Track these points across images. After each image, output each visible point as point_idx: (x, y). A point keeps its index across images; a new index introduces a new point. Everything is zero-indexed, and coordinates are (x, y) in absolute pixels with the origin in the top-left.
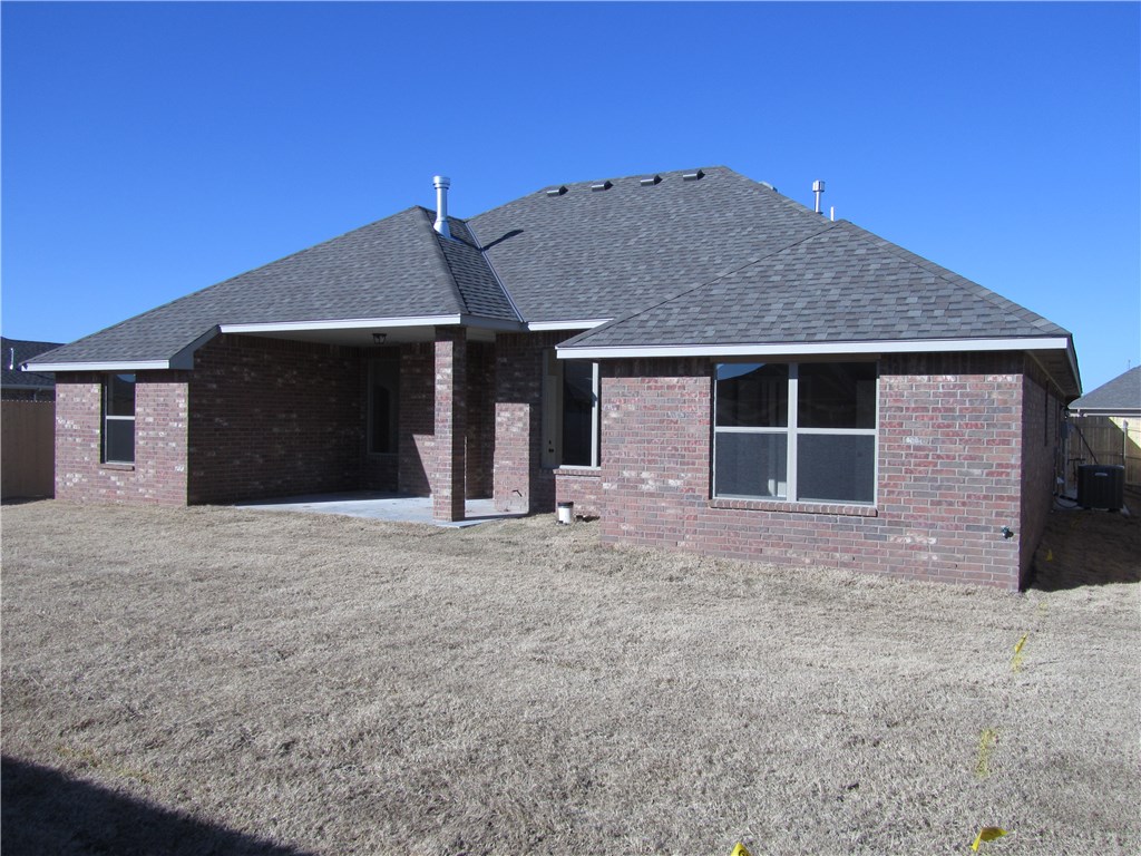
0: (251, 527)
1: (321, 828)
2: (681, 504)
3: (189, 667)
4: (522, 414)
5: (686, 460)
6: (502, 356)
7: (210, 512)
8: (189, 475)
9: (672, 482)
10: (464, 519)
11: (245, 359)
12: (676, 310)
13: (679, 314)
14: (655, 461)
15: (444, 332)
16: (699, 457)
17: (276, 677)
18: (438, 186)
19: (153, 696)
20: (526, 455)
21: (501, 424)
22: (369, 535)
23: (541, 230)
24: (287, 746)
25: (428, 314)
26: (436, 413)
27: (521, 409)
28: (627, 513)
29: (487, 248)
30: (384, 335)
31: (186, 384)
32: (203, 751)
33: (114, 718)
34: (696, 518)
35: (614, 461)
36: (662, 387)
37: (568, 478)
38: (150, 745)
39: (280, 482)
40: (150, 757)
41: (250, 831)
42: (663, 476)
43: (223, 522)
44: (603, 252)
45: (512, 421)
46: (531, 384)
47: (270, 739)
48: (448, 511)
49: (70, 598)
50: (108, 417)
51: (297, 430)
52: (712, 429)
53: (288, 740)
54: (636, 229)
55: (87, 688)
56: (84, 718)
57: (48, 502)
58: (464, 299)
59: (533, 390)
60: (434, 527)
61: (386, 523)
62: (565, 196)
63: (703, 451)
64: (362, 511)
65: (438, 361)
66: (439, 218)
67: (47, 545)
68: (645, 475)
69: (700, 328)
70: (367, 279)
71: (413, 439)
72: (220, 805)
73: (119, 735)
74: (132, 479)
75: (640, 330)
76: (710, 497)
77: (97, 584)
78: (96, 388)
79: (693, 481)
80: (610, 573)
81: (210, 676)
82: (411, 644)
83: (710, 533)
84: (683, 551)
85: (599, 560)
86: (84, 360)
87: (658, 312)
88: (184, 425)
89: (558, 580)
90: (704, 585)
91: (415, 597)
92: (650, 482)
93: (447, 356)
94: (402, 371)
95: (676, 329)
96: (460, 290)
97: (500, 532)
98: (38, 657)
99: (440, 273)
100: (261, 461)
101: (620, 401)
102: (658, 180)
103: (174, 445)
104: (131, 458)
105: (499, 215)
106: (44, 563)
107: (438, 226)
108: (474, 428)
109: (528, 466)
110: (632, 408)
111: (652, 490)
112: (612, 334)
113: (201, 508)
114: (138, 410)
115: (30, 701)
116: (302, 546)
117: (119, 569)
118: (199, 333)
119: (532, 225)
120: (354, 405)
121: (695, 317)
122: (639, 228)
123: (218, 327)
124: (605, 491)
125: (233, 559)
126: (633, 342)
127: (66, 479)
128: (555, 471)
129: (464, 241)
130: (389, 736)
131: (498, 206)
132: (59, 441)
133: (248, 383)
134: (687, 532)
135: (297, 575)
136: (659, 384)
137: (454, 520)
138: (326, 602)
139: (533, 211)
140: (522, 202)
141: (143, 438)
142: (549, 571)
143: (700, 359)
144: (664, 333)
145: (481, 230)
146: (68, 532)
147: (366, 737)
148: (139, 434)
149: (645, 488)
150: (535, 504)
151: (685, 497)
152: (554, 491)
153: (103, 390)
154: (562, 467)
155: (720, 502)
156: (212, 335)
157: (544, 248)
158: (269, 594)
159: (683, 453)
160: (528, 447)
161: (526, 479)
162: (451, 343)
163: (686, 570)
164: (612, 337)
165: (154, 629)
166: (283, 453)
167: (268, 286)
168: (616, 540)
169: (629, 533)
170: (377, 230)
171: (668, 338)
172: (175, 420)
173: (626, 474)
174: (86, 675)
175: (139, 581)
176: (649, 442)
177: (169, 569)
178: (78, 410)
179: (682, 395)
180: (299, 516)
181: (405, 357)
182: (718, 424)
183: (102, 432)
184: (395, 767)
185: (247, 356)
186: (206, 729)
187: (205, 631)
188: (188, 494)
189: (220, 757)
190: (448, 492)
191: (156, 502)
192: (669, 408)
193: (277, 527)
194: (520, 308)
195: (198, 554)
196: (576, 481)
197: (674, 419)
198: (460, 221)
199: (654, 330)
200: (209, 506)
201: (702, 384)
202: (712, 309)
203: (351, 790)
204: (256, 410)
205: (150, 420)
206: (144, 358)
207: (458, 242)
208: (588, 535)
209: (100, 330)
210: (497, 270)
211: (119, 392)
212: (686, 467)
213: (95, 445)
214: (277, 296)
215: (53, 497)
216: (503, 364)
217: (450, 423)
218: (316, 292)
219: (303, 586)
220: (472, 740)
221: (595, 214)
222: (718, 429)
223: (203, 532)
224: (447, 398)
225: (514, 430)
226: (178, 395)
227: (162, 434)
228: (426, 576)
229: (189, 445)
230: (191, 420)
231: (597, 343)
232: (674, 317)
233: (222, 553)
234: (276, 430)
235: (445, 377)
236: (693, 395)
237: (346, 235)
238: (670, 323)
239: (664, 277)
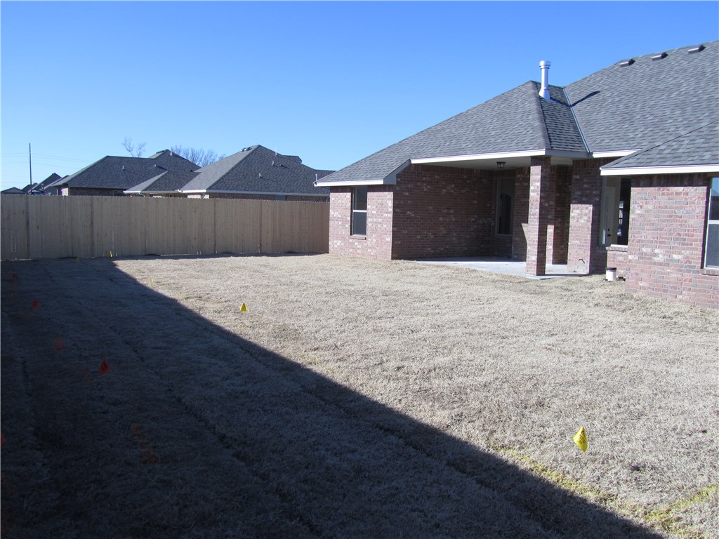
0: (421, 272)
1: (400, 400)
2: (681, 271)
3: (367, 332)
4: (587, 211)
5: (686, 242)
6: (576, 174)
7: (402, 263)
8: (393, 242)
9: (675, 256)
10: (545, 275)
11: (424, 179)
12: (686, 142)
13: (688, 144)
14: (665, 243)
15: (536, 160)
16: (696, 240)
17: (405, 340)
18: (542, 67)
19: (347, 342)
20: (589, 237)
21: (574, 217)
22: (483, 280)
23: (612, 90)
24: (399, 368)
25: (526, 149)
26: (530, 210)
27: (587, 208)
28: (644, 275)
29: (574, 105)
30: (504, 163)
31: (392, 193)
32: (360, 364)
33: (328, 348)
34: (690, 280)
35: (637, 242)
36: (672, 194)
37: (615, 253)
38: (340, 360)
39: (442, 249)
40: (339, 363)
41: (370, 396)
42: (670, 251)
43: (407, 269)
44: (652, 103)
45: (580, 216)
46: (594, 192)
47: (392, 364)
48: (534, 269)
49: (324, 299)
50: (354, 211)
51: (453, 219)
52: (706, 222)
53: (400, 365)
54: (679, 85)
55: (320, 335)
56: (316, 347)
57: (326, 255)
58: (550, 139)
59: (595, 196)
60: (524, 278)
61: (496, 275)
62: (632, 66)
63: (698, 236)
64: (485, 267)
65: (532, 178)
66: (543, 88)
67: (320, 275)
68: (657, 251)
69: (700, 153)
70: (494, 129)
71: (521, 226)
72: (361, 385)
73: (328, 355)
74: (365, 244)
75: (658, 156)
76: (702, 267)
77: (337, 294)
78: (348, 195)
79: (691, 256)
80: (624, 311)
81: (375, 337)
82: (480, 334)
83: (700, 291)
84: (680, 301)
85: (622, 303)
86: (343, 180)
87: (674, 143)
88: (391, 215)
89: (586, 312)
90: (687, 323)
91: (495, 313)
92: (660, 256)
93: (538, 175)
94: (517, 184)
95: (683, 155)
96: (548, 134)
97: (564, 283)
98: (304, 322)
99: (537, 124)
100: (432, 237)
101: (643, 203)
102: (702, 48)
103: (385, 226)
104: (365, 234)
105: (585, 82)
106: (316, 283)
107: (542, 93)
108: (560, 220)
109: (589, 245)
110: (650, 207)
111: (661, 261)
112: (638, 159)
113: (398, 261)
114: (368, 207)
115: (296, 338)
116: (444, 283)
117: (350, 287)
118: (400, 164)
119: (606, 87)
120: (488, 205)
121: (698, 146)
122: (682, 84)
123: (410, 160)
124: (630, 261)
125: (406, 287)
126: (665, 164)
127: (334, 243)
128: (607, 248)
129: (559, 102)
130: (449, 372)
131: (586, 76)
132: (331, 223)
133: (426, 192)
134: (684, 290)
135: (436, 297)
136: (670, 192)
137: (537, 275)
138: (444, 311)
139: (608, 78)
140: (602, 72)
141: (371, 222)
142: (583, 306)
143: (700, 175)
144: (674, 157)
145: (572, 93)
146: (331, 269)
147: (437, 370)
148: (369, 220)
149: (656, 259)
150: (594, 268)
151: (684, 267)
152: (606, 261)
153: (352, 196)
154: (612, 245)
155: (708, 271)
156: (407, 164)
157: (612, 103)
158: (417, 305)
159: (684, 237)
160: (590, 232)
161: (589, 253)
162: (540, 167)
163: (677, 313)
164: (638, 161)
165: (356, 315)
166: (445, 232)
167: (439, 135)
168: (635, 292)
169: (644, 288)
170: (504, 98)
171: (677, 160)
172: (386, 213)
173: (644, 250)
174: (322, 330)
175: (357, 294)
176: (661, 229)
177: (372, 289)
178: (340, 206)
179: (686, 199)
180: (448, 268)
181: (518, 176)
182: (711, 219)
183: (351, 219)
184: (446, 383)
185: (425, 177)
186: (366, 356)
187: (379, 318)
188: (392, 253)
189: (367, 368)
190: (535, 258)
191: (376, 257)
192: (676, 208)
193: (435, 273)
194: (589, 143)
195: (390, 283)
196: (621, 255)
197: (680, 215)
198: (560, 88)
199: (668, 156)
200: (402, 260)
201: (700, 191)
202: (712, 141)
203: (420, 388)
204: (430, 207)
205: (374, 212)
206: (371, 178)
207: (554, 102)
208: (619, 288)
209: (351, 164)
210: (578, 119)
211: (359, 196)
212: (686, 247)
213: (348, 226)
214: (443, 141)
215: (327, 252)
216: (577, 180)
217: (538, 216)
218: (464, 138)
219: (436, 302)
220: (489, 378)
221: (651, 76)
222: (710, 222)
223: (395, 273)
224: (537, 201)
225: (582, 221)
226: (388, 198)
227: (380, 220)
228: (506, 302)
229: (393, 226)
230: (394, 212)
231: (627, 165)
232: (683, 147)
233: (401, 284)
234: (441, 219)
235: (536, 188)
236: (694, 199)
237: (486, 102)
238: (680, 151)
239: (692, 118)
